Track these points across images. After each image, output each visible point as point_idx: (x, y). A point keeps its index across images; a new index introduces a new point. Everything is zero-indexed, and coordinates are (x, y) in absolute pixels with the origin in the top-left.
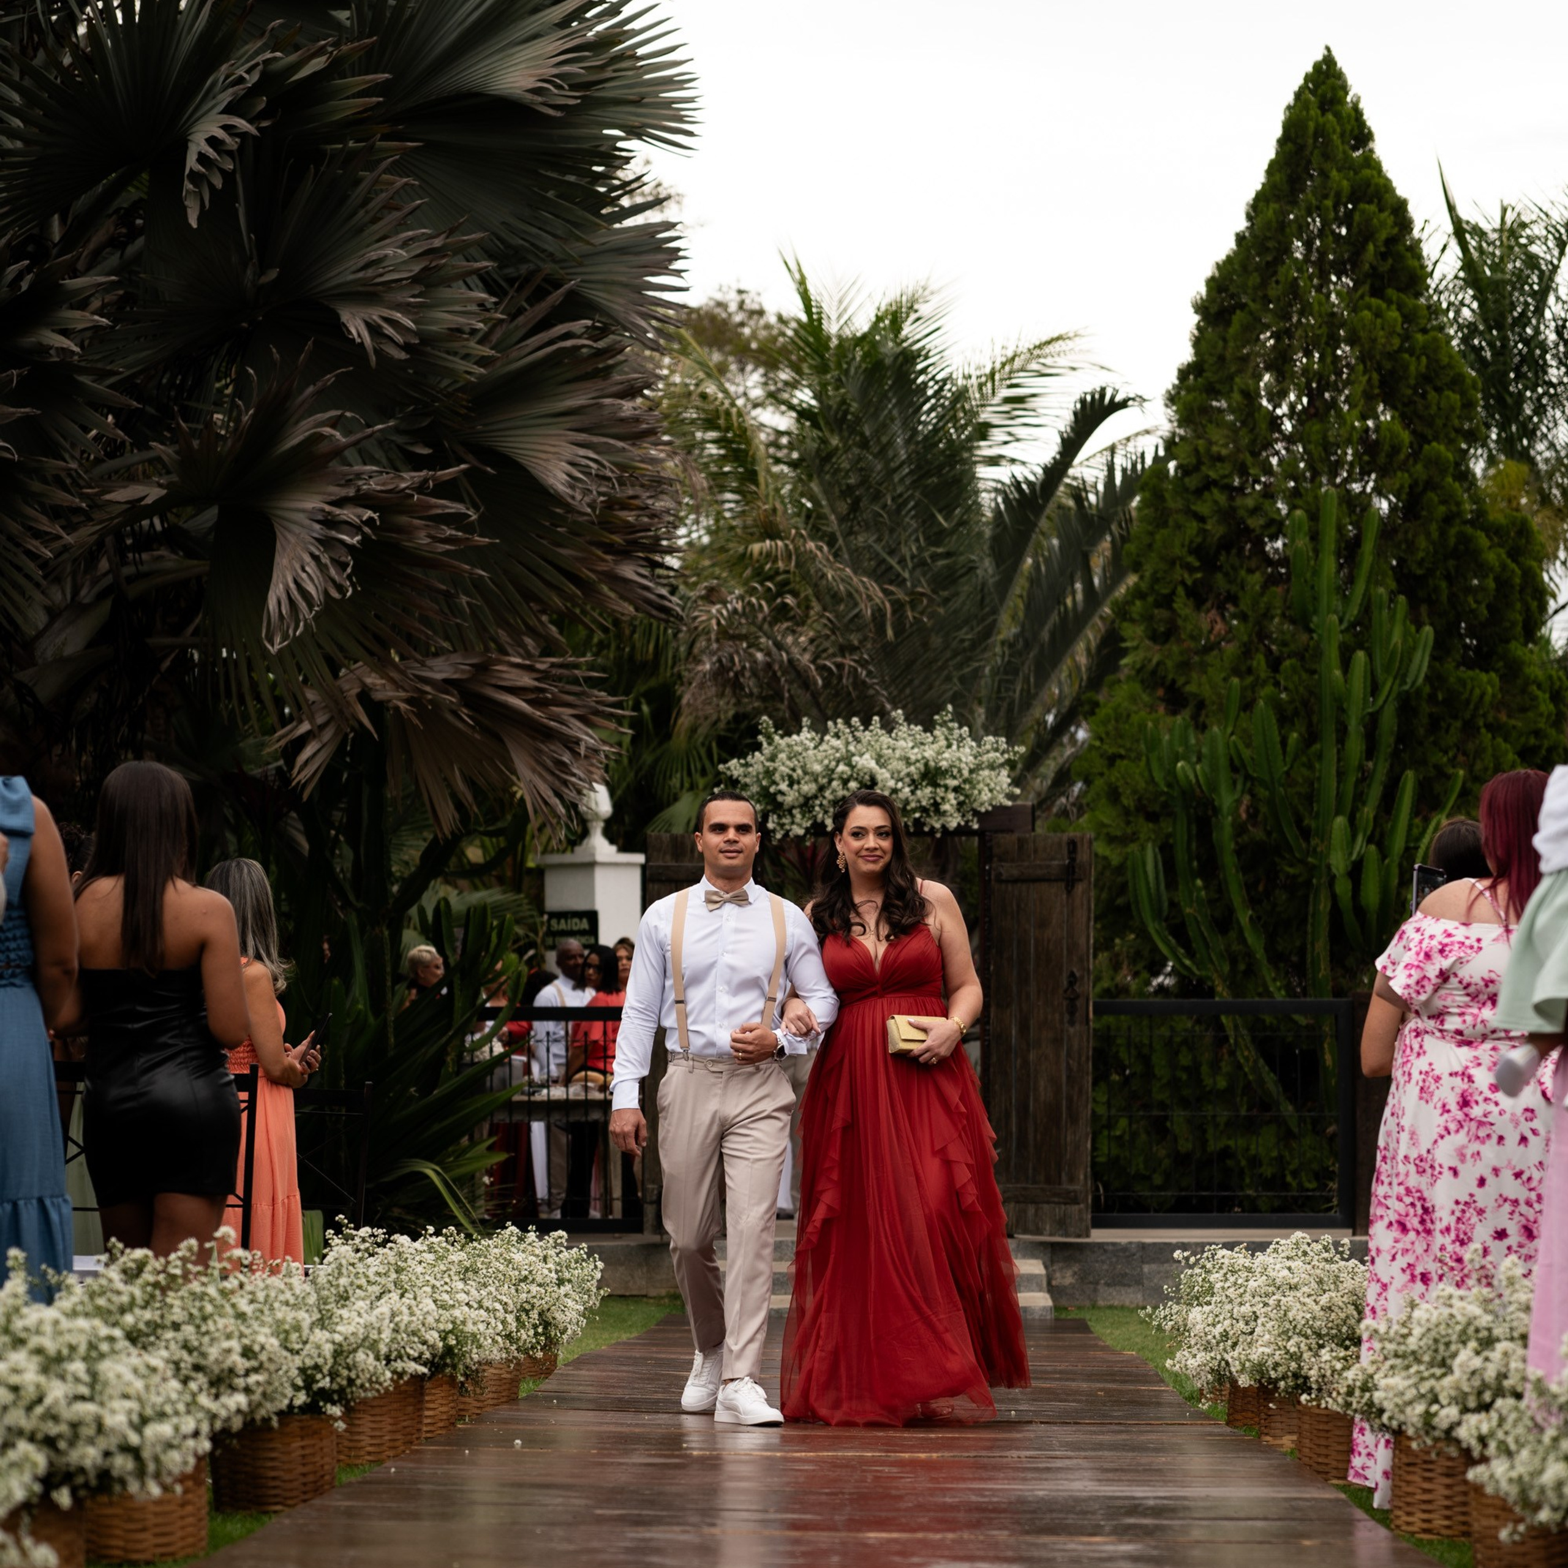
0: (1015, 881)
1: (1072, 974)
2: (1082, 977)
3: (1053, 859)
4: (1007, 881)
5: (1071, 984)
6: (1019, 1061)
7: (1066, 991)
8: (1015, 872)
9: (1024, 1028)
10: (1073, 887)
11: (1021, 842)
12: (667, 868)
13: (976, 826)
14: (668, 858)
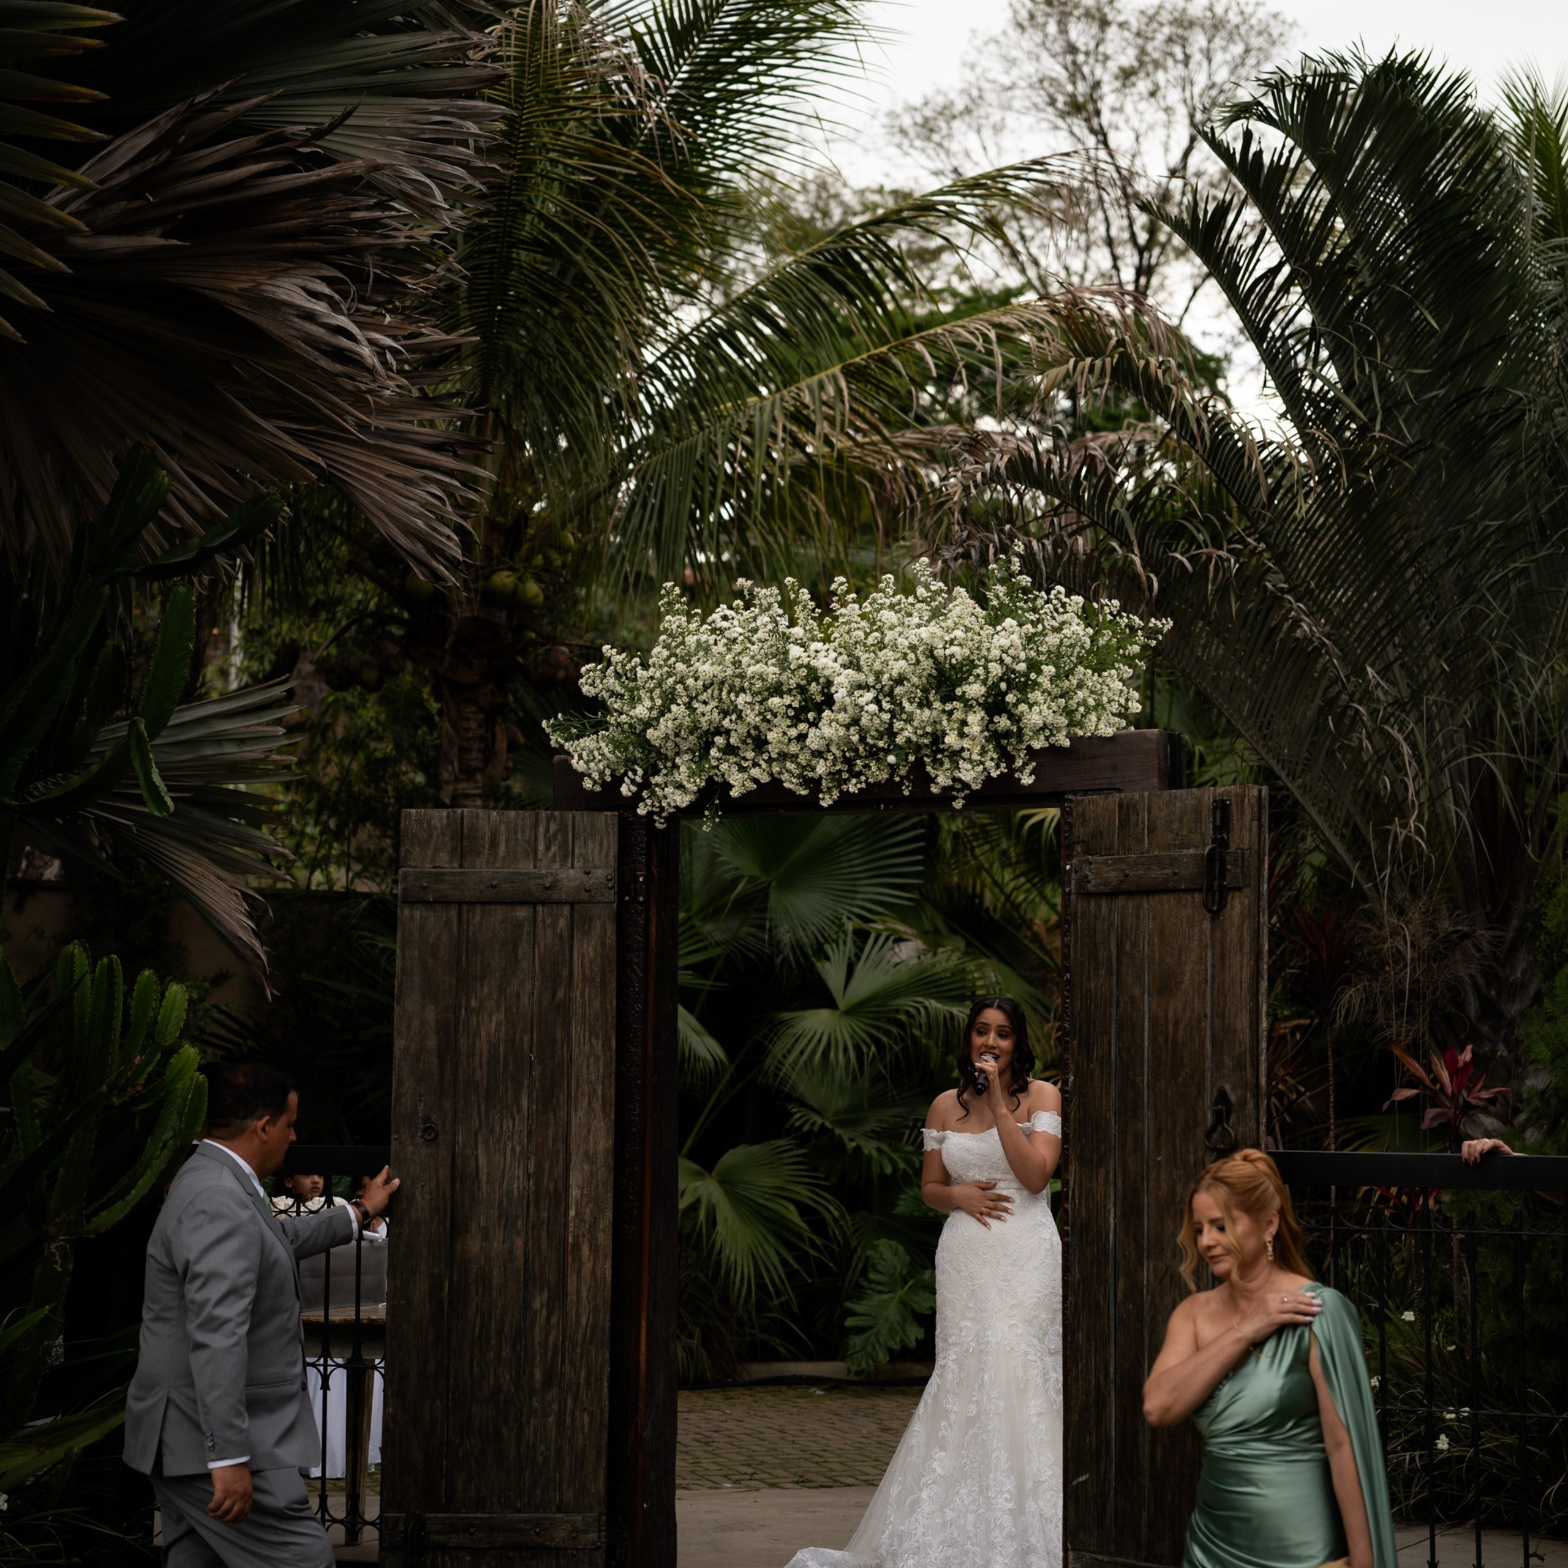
0: (1114, 894)
1: (1222, 1097)
2: (1243, 1102)
3: (1184, 846)
4: (1099, 895)
5: (1220, 1118)
6: (1121, 1285)
7: (1209, 1134)
8: (1113, 875)
9: (1131, 1211)
10: (1222, 903)
11: (1126, 810)
12: (439, 877)
13: (1027, 780)
14: (443, 857)
